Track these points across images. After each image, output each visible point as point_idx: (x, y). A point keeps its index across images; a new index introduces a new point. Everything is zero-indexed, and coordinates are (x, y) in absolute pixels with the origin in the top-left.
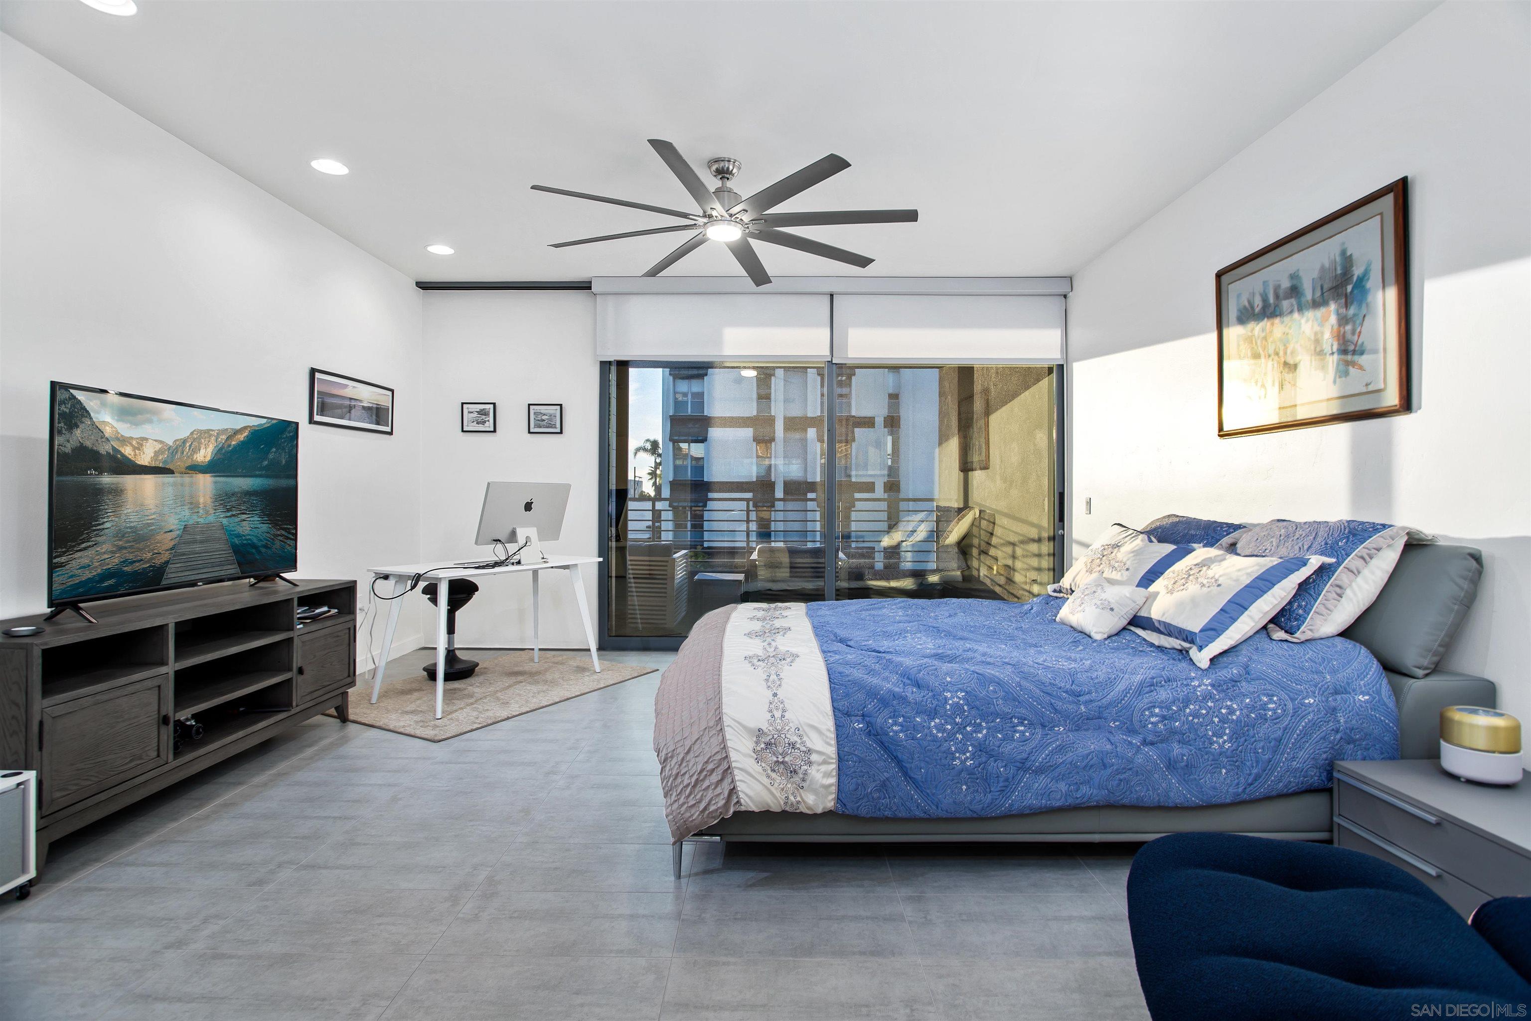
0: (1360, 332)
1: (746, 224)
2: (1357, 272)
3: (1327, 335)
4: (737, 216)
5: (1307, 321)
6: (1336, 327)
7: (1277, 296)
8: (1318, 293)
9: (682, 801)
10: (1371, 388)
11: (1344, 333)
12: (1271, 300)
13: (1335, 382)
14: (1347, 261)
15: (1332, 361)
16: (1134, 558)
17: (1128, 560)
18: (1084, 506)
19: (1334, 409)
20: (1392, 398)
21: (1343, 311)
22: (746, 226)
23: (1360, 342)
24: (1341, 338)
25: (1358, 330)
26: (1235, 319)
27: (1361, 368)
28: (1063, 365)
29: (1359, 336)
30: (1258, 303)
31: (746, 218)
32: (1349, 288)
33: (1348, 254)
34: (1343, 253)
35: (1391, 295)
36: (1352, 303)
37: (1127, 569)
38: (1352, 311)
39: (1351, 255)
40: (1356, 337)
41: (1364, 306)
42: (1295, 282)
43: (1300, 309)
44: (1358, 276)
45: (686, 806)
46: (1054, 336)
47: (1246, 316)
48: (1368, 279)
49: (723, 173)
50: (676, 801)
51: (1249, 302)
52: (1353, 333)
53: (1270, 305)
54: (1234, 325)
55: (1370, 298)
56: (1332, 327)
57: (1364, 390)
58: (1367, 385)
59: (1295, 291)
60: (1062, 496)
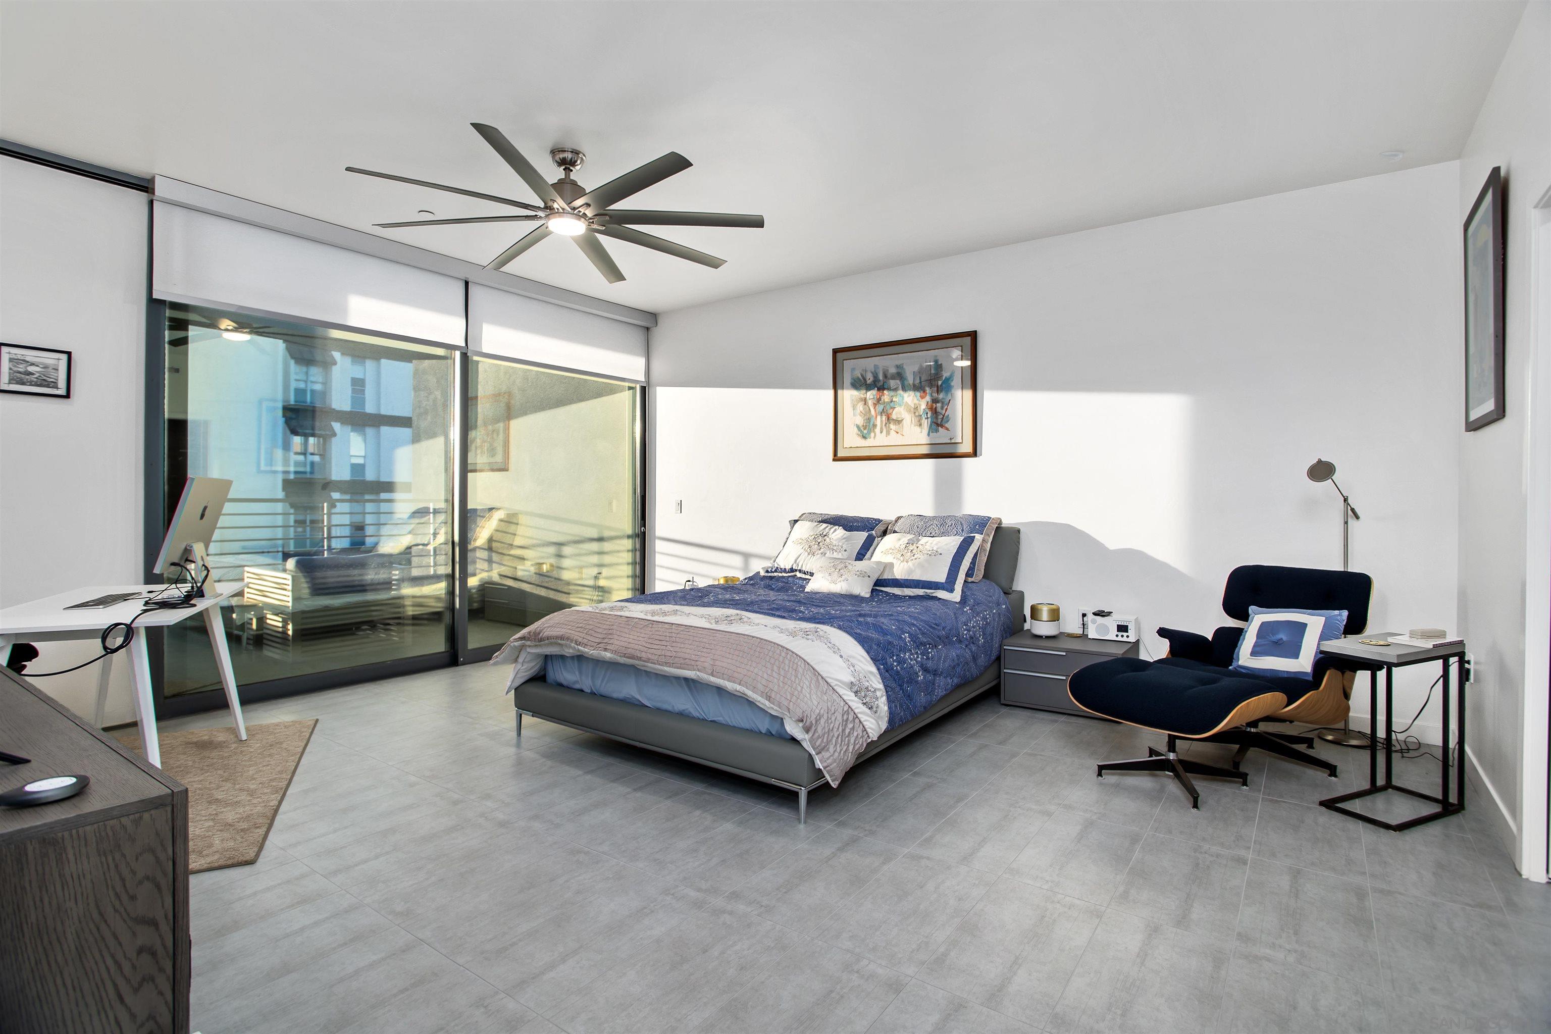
0: (947, 409)
1: (591, 219)
2: (945, 374)
3: (923, 406)
4: (580, 209)
5: (909, 396)
6: (929, 403)
7: (885, 376)
8: (918, 381)
9: (838, 750)
10: (953, 441)
11: (936, 407)
12: (881, 377)
13: (929, 435)
14: (939, 367)
15: (926, 423)
16: (846, 543)
17: (843, 544)
18: (674, 507)
19: (925, 450)
20: (967, 447)
21: (935, 395)
22: (591, 221)
23: (946, 414)
24: (934, 410)
25: (946, 407)
26: (849, 384)
27: (947, 429)
28: (645, 387)
29: (946, 411)
30: (870, 378)
31: (589, 213)
32: (940, 383)
33: (940, 363)
34: (936, 362)
35: (968, 394)
36: (941, 391)
37: (845, 551)
38: (941, 396)
39: (941, 364)
40: (944, 411)
41: (949, 394)
42: (900, 371)
43: (904, 389)
44: (946, 377)
45: (842, 752)
46: (641, 362)
47: (859, 384)
48: (952, 380)
49: (567, 164)
50: (834, 752)
51: (862, 375)
52: (942, 408)
53: (880, 380)
54: (847, 389)
55: (953, 391)
56: (928, 402)
57: (949, 442)
58: (951, 439)
59: (900, 376)
60: (643, 498)
